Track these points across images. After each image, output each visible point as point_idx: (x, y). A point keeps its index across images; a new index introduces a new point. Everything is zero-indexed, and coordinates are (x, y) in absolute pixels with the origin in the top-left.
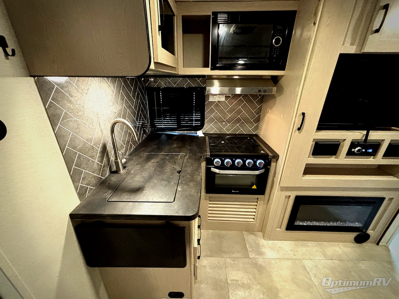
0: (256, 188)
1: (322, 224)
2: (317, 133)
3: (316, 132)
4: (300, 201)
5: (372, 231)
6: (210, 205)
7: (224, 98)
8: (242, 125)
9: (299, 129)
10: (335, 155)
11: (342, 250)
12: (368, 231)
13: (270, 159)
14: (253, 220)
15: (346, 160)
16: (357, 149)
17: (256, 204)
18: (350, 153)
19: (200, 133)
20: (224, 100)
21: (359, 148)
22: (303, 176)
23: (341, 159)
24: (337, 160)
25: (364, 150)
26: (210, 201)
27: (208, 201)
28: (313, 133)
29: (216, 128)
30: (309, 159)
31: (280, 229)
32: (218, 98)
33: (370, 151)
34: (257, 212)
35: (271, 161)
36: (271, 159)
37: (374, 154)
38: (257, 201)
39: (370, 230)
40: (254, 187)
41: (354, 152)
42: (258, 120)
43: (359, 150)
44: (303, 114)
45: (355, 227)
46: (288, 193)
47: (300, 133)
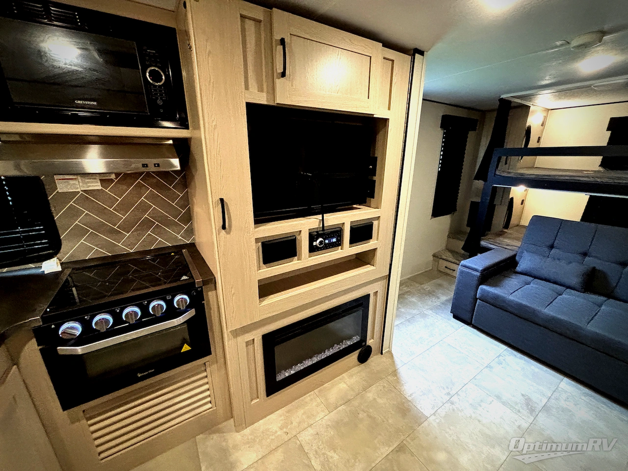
0: (190, 348)
1: (315, 360)
2: (257, 229)
3: (255, 228)
4: (271, 341)
5: (372, 340)
6: (93, 428)
7: (100, 184)
8: (158, 231)
9: (224, 227)
10: (295, 255)
11: (347, 385)
12: (367, 342)
13: (199, 287)
14: (209, 405)
15: (312, 259)
16: (318, 241)
17: (204, 374)
18: (313, 249)
19: (51, 266)
20: (100, 188)
21: (321, 239)
22: (260, 302)
23: (305, 260)
24: (301, 262)
25: (327, 241)
26: (88, 419)
27: (84, 421)
28: (251, 229)
29: (96, 246)
30: (260, 271)
31: (258, 400)
32: (81, 184)
33: (334, 240)
34: (211, 389)
35: (202, 291)
36: (201, 287)
37: (339, 243)
38: (203, 369)
39: (370, 339)
40: (186, 348)
41: (316, 245)
42: (188, 218)
43: (321, 243)
44: (222, 200)
45: (353, 344)
46: (248, 337)
47: (228, 233)
